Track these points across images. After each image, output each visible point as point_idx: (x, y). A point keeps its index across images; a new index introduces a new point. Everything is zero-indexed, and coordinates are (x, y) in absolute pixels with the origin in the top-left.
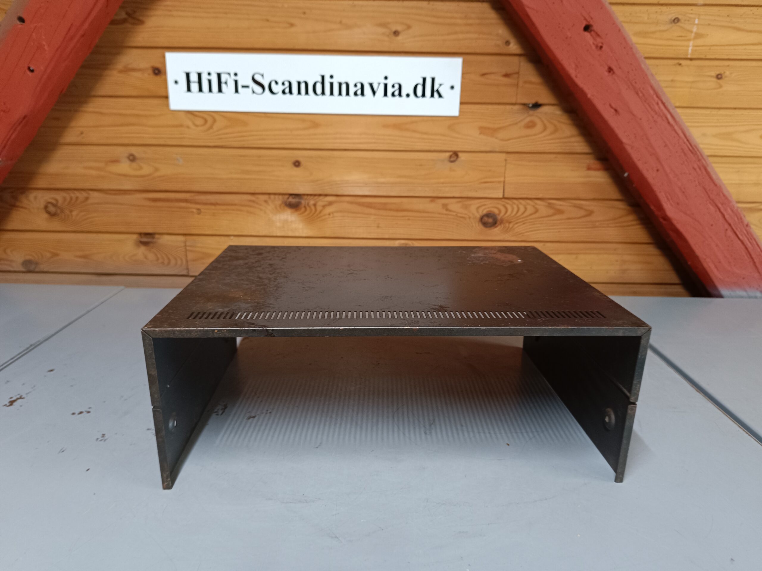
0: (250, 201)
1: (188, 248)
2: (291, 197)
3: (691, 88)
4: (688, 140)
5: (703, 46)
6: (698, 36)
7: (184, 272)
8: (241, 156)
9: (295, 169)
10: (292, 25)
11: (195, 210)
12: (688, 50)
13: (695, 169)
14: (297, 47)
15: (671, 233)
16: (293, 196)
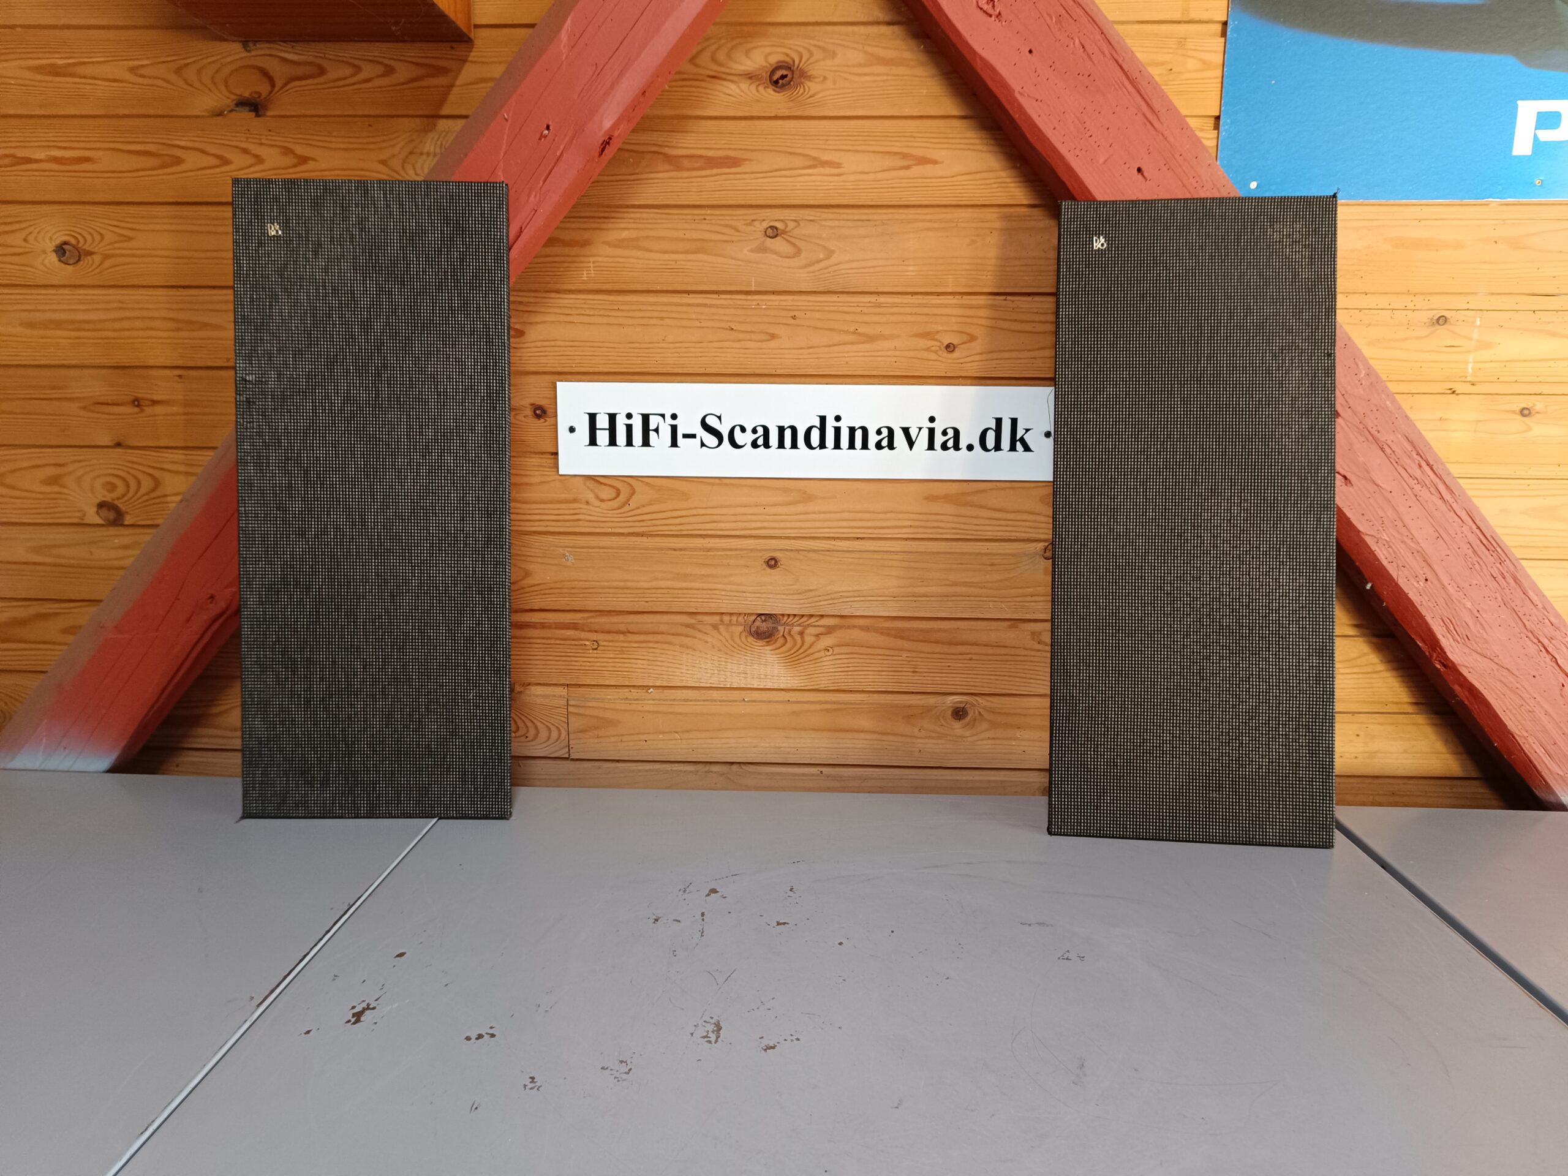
0: (688, 626)
1: (571, 709)
2: (759, 619)
3: (1475, 431)
4: (1478, 528)
5: (1491, 361)
6: (1484, 345)
7: (563, 753)
8: (675, 550)
9: (769, 570)
10: (773, 336)
11: (587, 643)
12: (1467, 368)
13: (1495, 578)
14: (779, 372)
15: (1457, 688)
16: (763, 618)
